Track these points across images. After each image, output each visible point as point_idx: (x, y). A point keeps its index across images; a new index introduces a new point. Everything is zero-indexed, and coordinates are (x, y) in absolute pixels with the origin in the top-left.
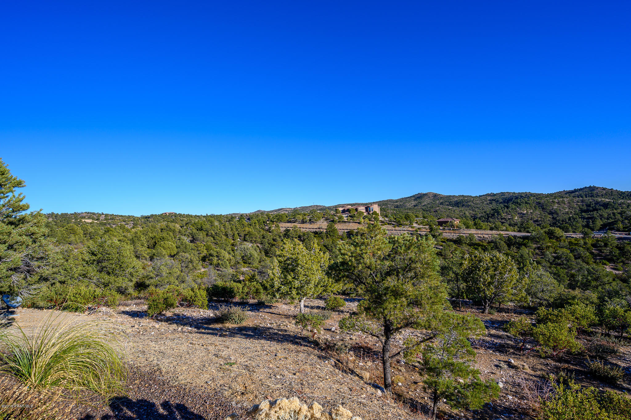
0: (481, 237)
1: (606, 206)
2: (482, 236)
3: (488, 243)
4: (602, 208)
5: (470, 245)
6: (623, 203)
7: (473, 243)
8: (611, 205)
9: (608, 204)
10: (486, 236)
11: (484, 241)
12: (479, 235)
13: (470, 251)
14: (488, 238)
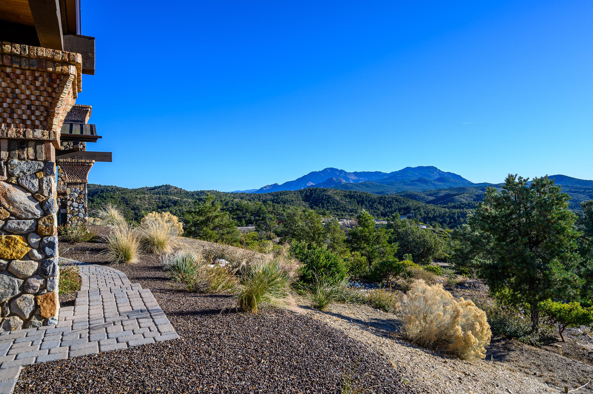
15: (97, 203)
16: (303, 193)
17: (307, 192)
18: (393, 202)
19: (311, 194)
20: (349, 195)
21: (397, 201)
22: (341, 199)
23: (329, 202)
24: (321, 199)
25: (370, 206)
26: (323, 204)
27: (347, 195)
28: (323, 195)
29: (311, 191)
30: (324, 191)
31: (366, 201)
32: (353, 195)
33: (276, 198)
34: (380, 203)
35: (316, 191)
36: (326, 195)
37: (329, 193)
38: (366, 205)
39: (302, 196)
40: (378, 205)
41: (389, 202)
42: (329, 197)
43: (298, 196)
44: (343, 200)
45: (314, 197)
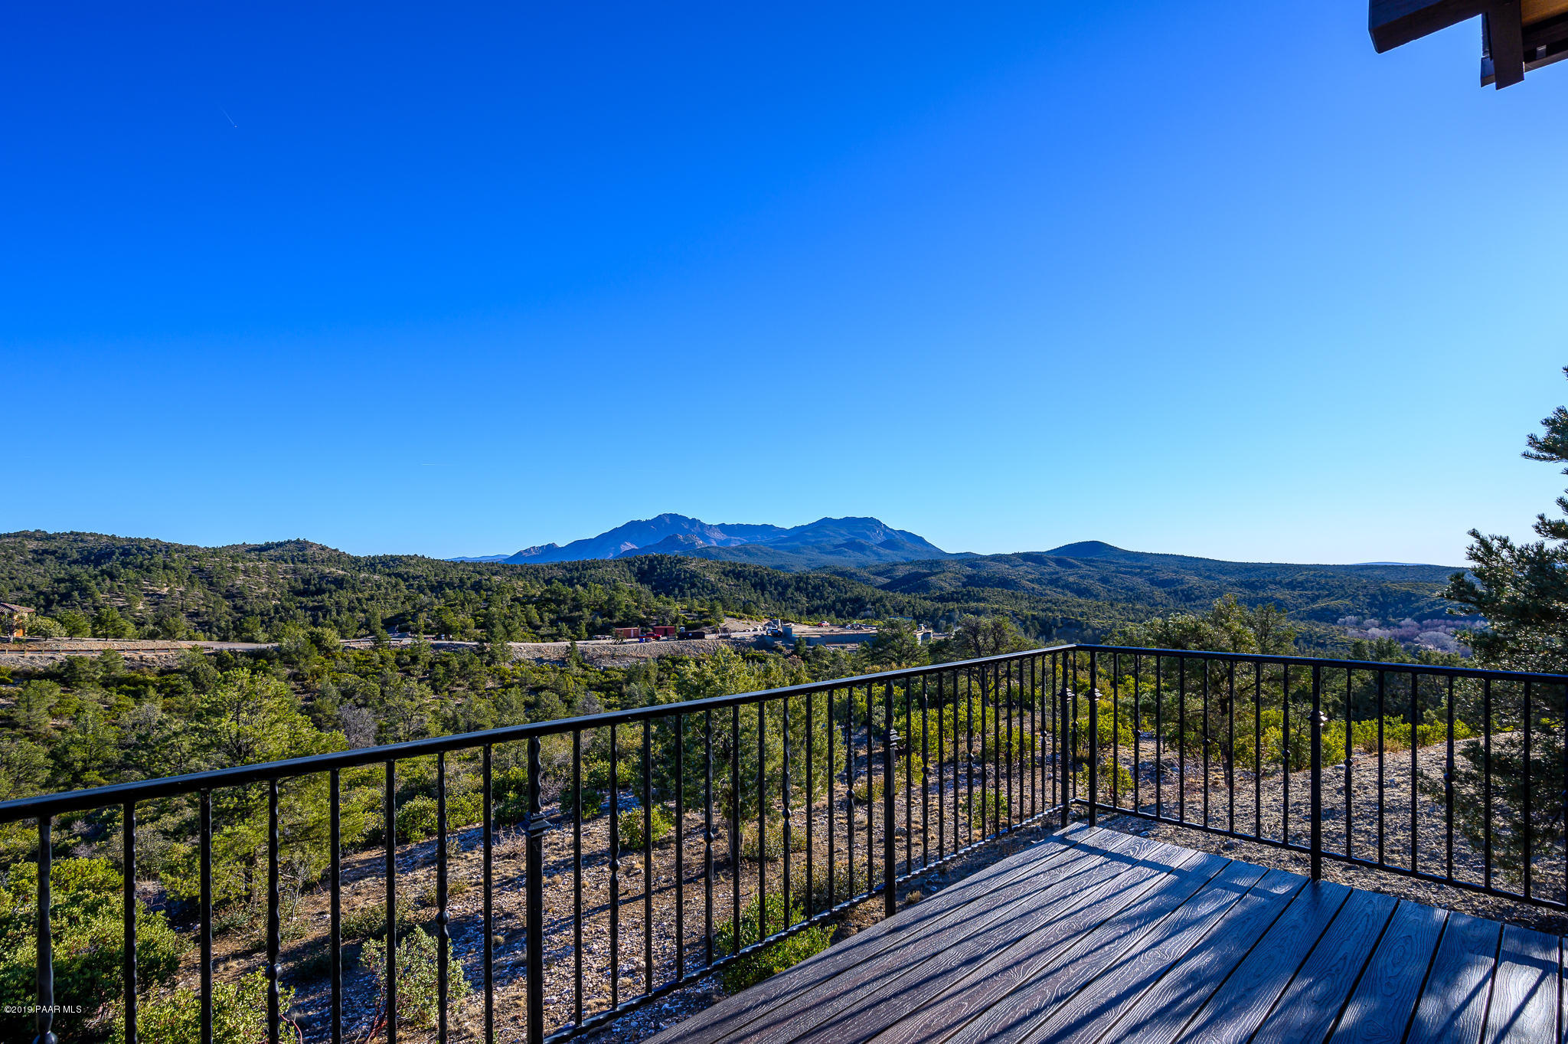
0: (133, 660)
1: (339, 583)
2: (137, 658)
3: (158, 675)
4: (333, 587)
5: (105, 686)
6: (368, 580)
7: (115, 679)
8: (348, 582)
9: (343, 579)
10: (149, 656)
11: (145, 669)
12: (127, 654)
13: (112, 700)
14: (156, 659)
15: (128, 581)
16: (634, 566)
17: (642, 563)
18: (823, 586)
19: (652, 568)
20: (732, 572)
21: (831, 584)
22: (719, 580)
23: (694, 585)
24: (675, 578)
25: (780, 594)
26: (681, 590)
27: (729, 572)
28: (679, 570)
29: (651, 561)
30: (680, 561)
31: (771, 584)
32: (740, 572)
33: (576, 574)
34: (798, 589)
35: (662, 561)
36: (685, 572)
37: (692, 566)
38: (770, 592)
39: (631, 571)
40: (795, 593)
41: (816, 588)
42: (693, 575)
43: (623, 571)
44: (723, 582)
45: (658, 574)
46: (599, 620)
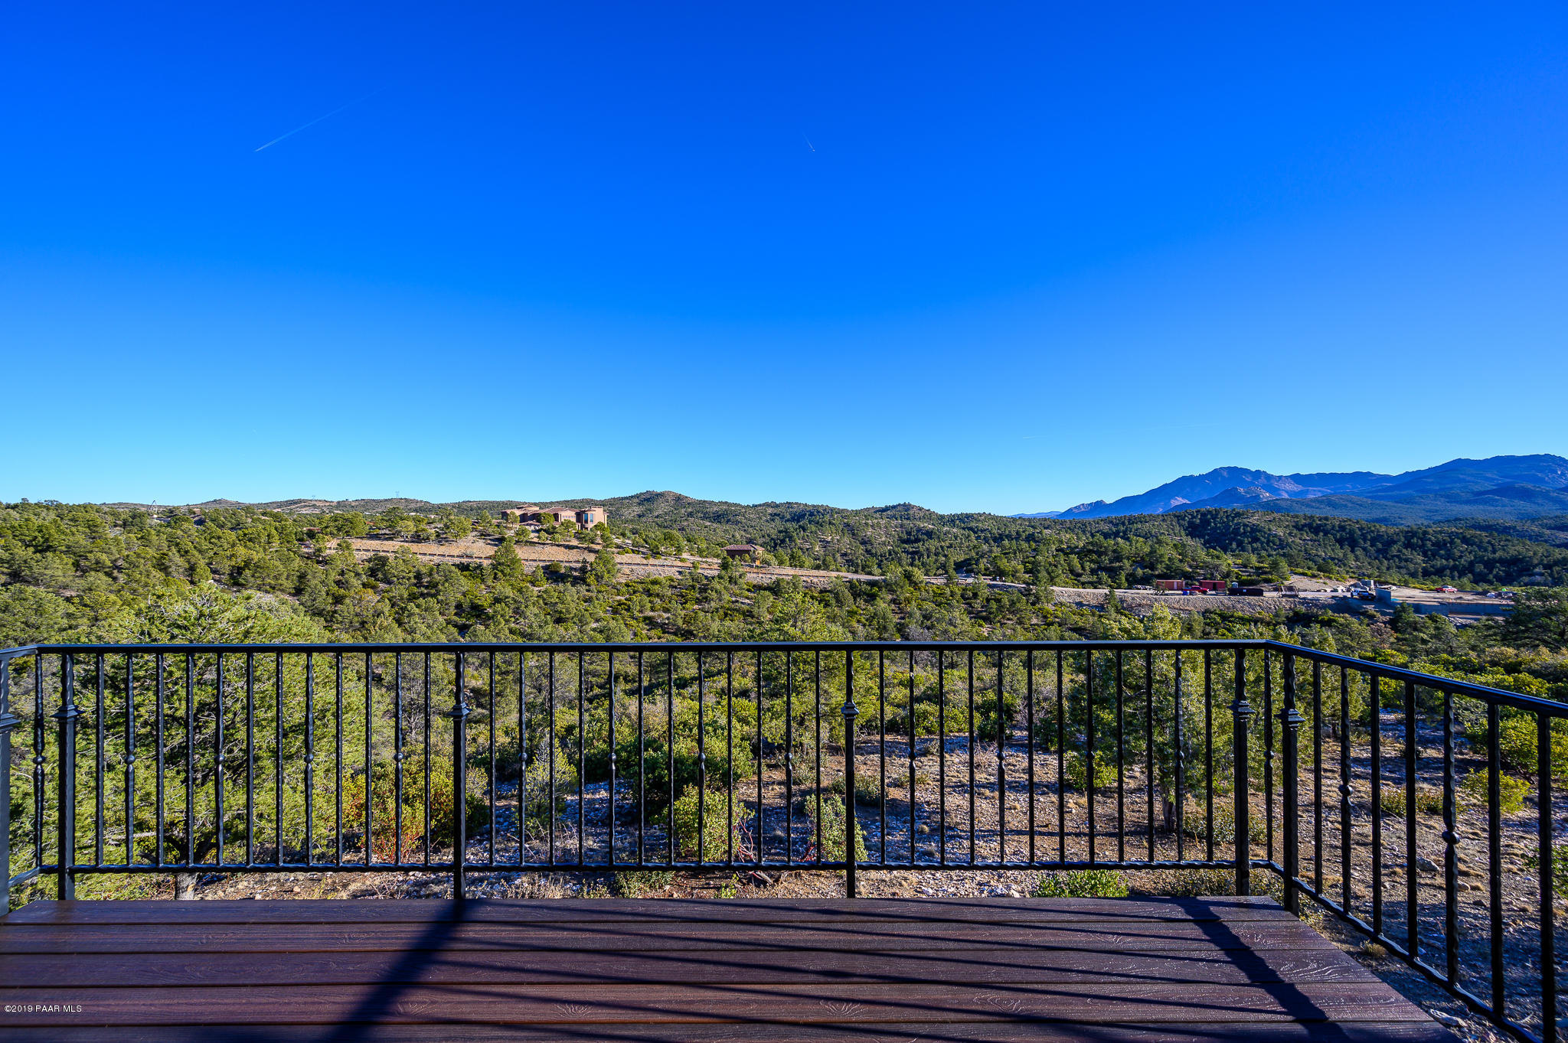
1: (930, 534)
4: (925, 537)
6: (949, 532)
10: (815, 580)
12: (805, 579)
14: (818, 583)
16: (1184, 520)
17: (1193, 517)
18: (1452, 542)
19: (1205, 522)
20: (1310, 526)
21: (1465, 540)
22: (1290, 534)
23: (1256, 540)
24: (1233, 532)
25: (1378, 551)
26: (1240, 544)
27: (1304, 525)
28: (1238, 524)
29: (1204, 515)
30: (1238, 515)
31: (1365, 540)
32: (1319, 526)
33: (1122, 528)
34: (1408, 545)
35: (1217, 515)
36: (1245, 525)
37: (1254, 520)
38: (1364, 549)
39: (1180, 525)
40: (1404, 551)
41: (1439, 545)
42: (1255, 529)
43: (1172, 525)
44: (1295, 536)
45: (1212, 528)
46: (1140, 572)
